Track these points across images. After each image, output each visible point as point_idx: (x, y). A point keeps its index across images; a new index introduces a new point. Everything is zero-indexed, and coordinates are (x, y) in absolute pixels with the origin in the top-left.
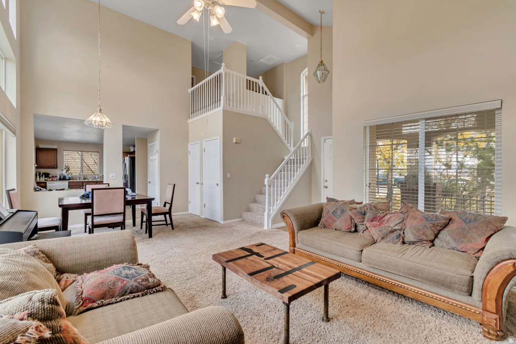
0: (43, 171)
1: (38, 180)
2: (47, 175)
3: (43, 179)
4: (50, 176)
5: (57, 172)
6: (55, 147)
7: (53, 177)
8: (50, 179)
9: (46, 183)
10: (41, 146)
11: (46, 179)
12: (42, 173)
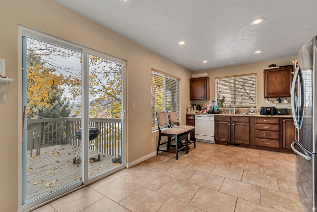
3: (193, 112)
8: (201, 111)
9: (195, 115)
11: (197, 111)
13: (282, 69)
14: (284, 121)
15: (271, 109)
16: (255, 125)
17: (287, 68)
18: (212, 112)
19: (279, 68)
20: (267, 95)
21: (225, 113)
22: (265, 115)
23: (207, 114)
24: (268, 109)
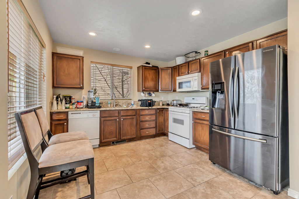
0: (64, 92)
1: (55, 109)
2: (69, 100)
3: (62, 107)
4: (73, 101)
5: (83, 96)
6: (80, 53)
7: (78, 102)
8: (74, 106)
9: (67, 112)
10: (60, 50)
11: (68, 106)
12: (61, 97)
13: (153, 68)
14: (158, 111)
15: (151, 101)
16: (140, 117)
17: (156, 68)
18: (92, 106)
19: (152, 67)
20: (144, 89)
21: (104, 107)
22: (147, 107)
23: (84, 109)
24: (149, 101)
